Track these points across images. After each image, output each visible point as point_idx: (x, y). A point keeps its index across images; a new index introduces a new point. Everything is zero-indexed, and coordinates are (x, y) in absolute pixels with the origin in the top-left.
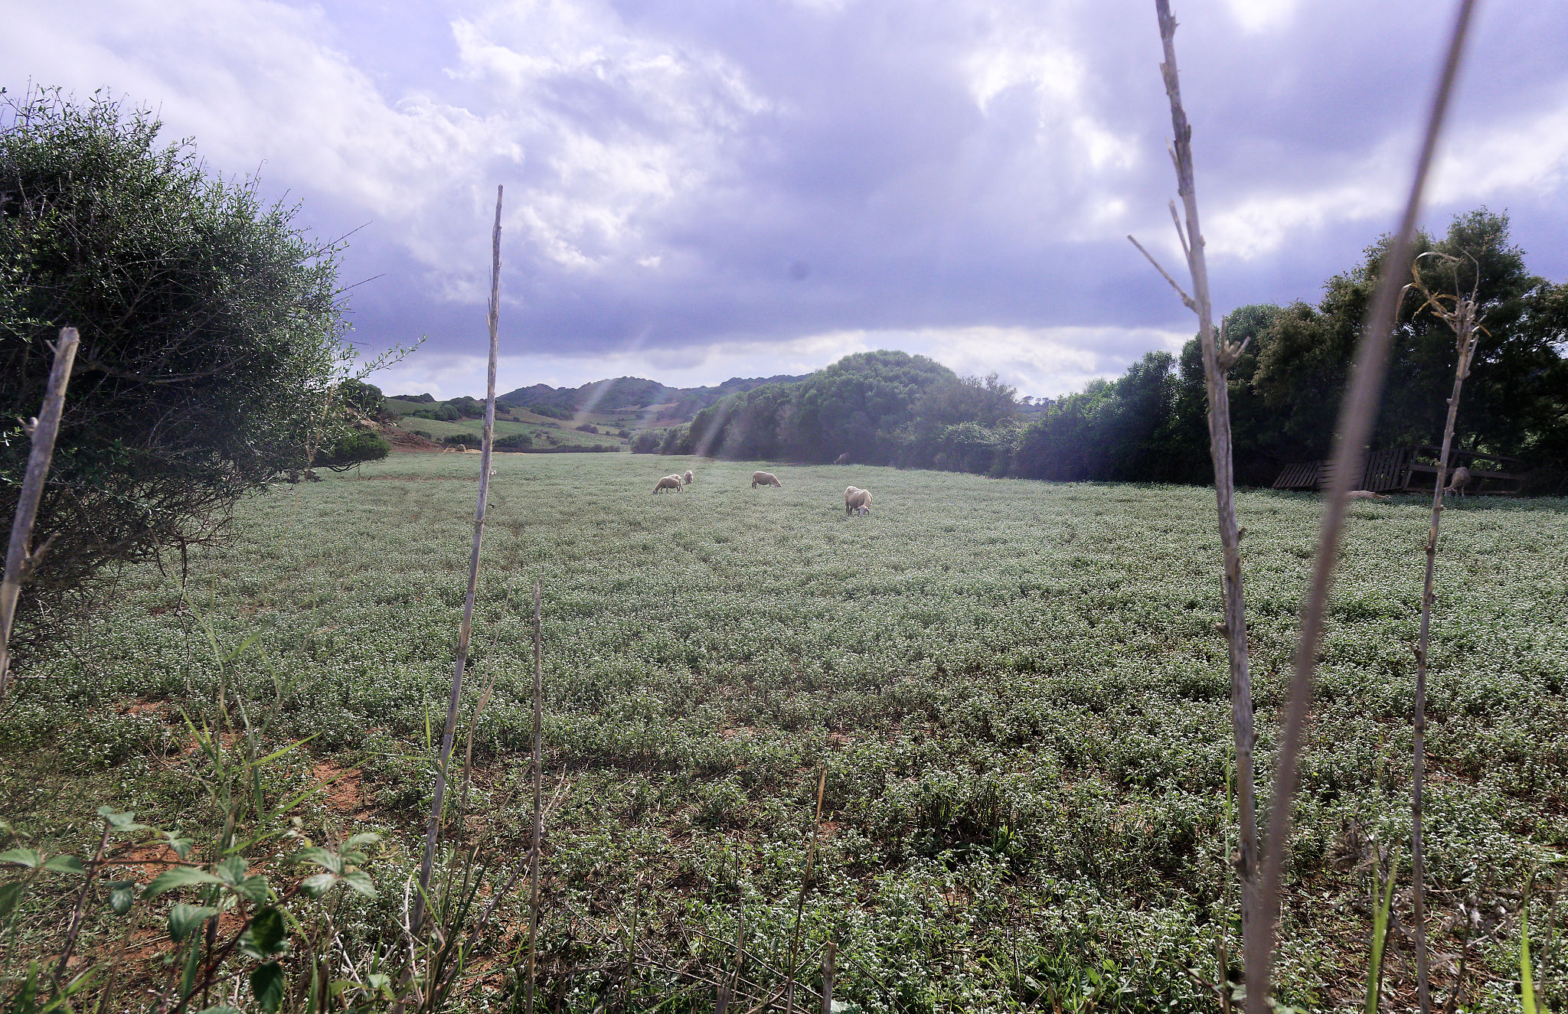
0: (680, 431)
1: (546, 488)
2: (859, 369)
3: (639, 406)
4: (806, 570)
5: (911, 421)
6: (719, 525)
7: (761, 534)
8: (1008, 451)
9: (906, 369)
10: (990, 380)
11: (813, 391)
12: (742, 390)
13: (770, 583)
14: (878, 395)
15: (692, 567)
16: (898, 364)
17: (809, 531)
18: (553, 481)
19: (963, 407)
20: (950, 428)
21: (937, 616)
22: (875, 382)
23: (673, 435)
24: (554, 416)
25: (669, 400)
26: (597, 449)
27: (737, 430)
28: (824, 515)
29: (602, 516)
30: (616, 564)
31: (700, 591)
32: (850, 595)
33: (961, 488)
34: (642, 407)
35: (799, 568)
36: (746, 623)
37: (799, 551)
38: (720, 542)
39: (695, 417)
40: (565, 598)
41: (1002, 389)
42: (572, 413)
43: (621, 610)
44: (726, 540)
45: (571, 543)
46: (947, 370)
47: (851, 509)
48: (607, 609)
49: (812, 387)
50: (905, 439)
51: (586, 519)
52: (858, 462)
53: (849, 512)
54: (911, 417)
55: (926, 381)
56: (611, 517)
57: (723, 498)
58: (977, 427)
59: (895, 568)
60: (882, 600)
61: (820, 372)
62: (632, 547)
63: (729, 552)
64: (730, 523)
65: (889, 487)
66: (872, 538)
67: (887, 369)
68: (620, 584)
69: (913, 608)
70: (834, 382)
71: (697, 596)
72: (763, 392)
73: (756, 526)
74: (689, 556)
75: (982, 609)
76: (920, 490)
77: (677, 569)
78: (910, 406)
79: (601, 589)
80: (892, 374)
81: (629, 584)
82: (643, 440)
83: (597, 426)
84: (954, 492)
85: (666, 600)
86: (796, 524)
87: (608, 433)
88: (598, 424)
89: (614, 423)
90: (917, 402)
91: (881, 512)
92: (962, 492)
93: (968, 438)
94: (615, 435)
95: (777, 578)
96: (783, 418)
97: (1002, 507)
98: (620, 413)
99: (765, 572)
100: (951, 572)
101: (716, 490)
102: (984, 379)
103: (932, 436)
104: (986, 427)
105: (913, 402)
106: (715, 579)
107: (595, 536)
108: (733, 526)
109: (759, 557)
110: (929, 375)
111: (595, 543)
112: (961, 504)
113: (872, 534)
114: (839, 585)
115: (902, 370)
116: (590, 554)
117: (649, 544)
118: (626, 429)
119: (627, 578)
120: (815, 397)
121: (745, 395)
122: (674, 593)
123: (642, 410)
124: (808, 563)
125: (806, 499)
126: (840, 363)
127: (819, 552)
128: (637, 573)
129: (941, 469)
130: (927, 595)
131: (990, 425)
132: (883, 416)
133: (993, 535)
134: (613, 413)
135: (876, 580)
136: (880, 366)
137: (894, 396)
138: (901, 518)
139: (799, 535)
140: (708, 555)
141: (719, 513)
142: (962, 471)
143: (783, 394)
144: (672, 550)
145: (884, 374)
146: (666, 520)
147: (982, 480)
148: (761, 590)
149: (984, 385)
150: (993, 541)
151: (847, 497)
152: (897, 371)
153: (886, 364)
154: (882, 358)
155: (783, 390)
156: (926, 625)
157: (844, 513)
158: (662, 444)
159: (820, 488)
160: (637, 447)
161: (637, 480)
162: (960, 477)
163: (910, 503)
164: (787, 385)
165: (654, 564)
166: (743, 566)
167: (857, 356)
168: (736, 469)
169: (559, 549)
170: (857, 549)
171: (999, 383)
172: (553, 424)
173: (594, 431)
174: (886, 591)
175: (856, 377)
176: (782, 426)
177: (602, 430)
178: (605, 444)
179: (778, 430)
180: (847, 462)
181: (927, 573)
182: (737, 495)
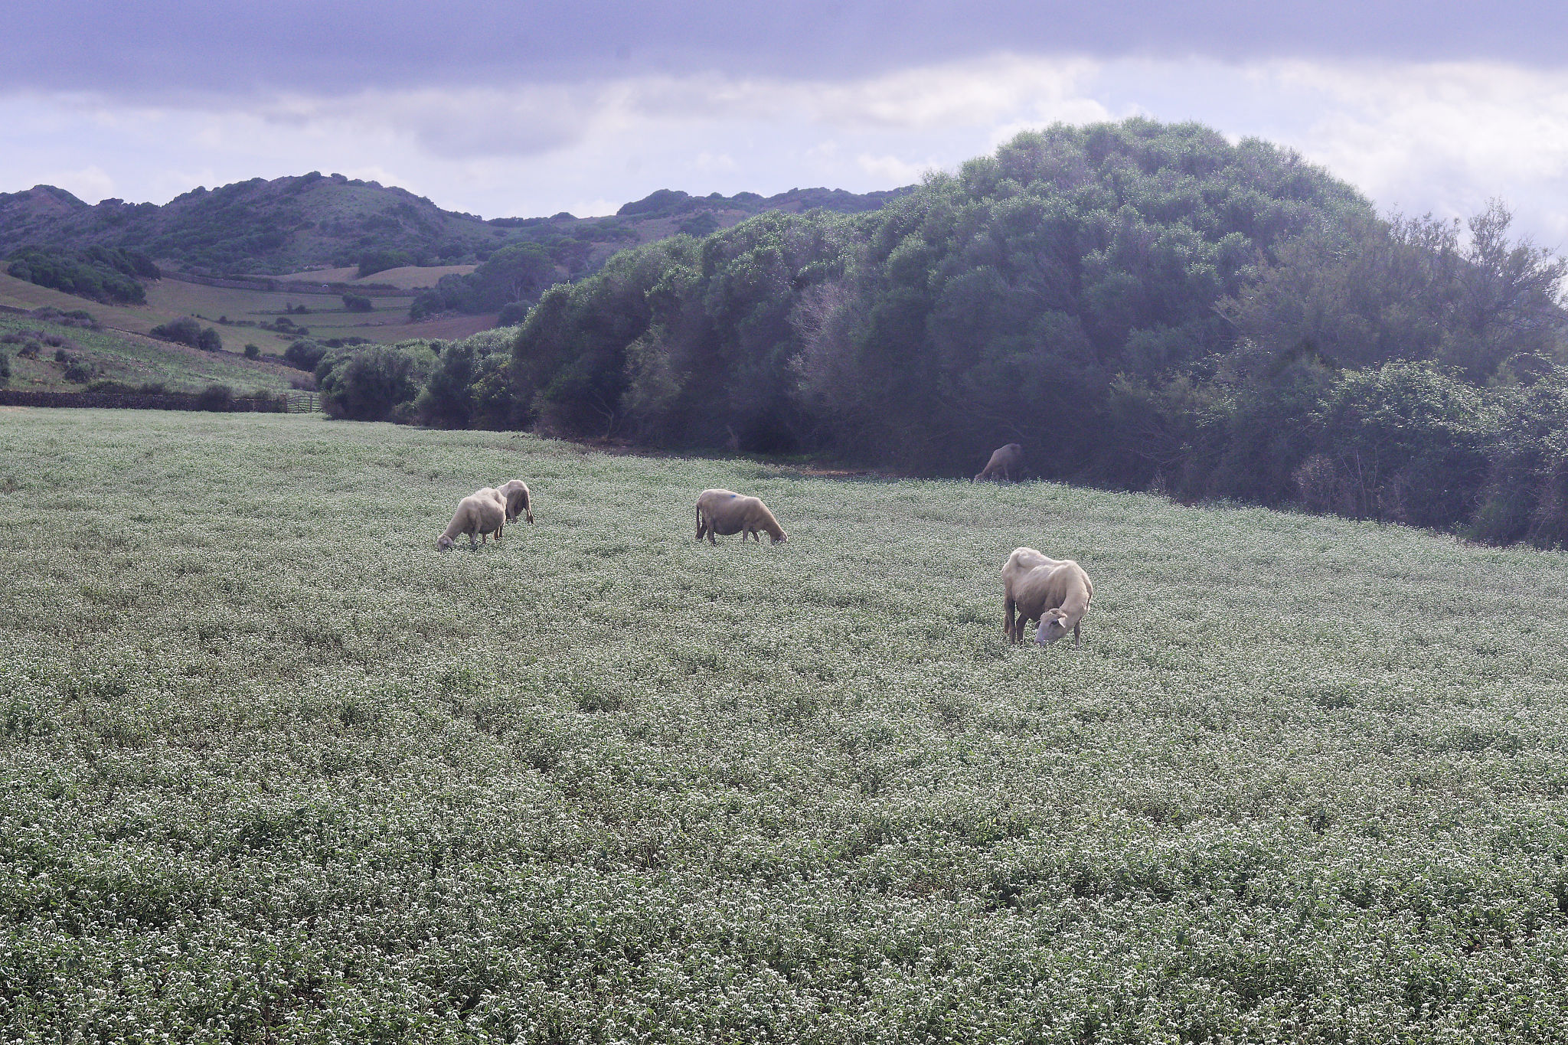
0: (484, 352)
1: (45, 515)
2: (1062, 178)
3: (354, 269)
4: (870, 807)
5: (1226, 348)
6: (593, 654)
7: (728, 689)
8: (1533, 458)
9: (1214, 184)
10: (1484, 230)
11: (913, 243)
12: (685, 229)
13: (749, 842)
14: (1121, 261)
15: (499, 783)
16: (1192, 165)
17: (882, 684)
18: (67, 495)
19: (1394, 313)
20: (1350, 376)
21: (1286, 974)
22: (1114, 222)
23: (459, 366)
24: (83, 288)
25: (452, 254)
26: (216, 401)
27: (664, 359)
28: (932, 636)
29: (218, 611)
30: (255, 762)
31: (520, 858)
32: (1005, 894)
33: (1377, 570)
34: (364, 273)
35: (844, 801)
36: (664, 968)
37: (849, 746)
38: (592, 709)
39: (532, 312)
40: (84, 863)
41: (1520, 259)
42: (140, 282)
43: (263, 908)
44: (613, 703)
45: (113, 691)
46: (1346, 194)
47: (1022, 622)
48: (215, 903)
49: (909, 230)
50: (1204, 406)
51: (166, 616)
52: (1050, 476)
53: (1015, 630)
54: (1225, 336)
55: (1279, 221)
56: (246, 616)
57: (609, 570)
58: (1435, 380)
59: (1157, 814)
60: (1107, 913)
61: (938, 184)
62: (307, 713)
63: (618, 741)
64: (628, 648)
65: (1143, 556)
66: (1085, 717)
67: (1154, 180)
68: (263, 827)
69: (1206, 943)
70: (983, 215)
71: (512, 877)
72: (752, 240)
73: (712, 664)
74: (492, 748)
75: (1433, 953)
76: (1247, 571)
77: (450, 788)
78: (1223, 303)
79: (199, 838)
80: (1169, 196)
81: (291, 828)
82: (362, 375)
83: (218, 328)
84: (1355, 581)
85: (409, 885)
86: (841, 659)
87: (251, 353)
88: (223, 321)
89: (272, 320)
90: (1245, 290)
91: (1118, 635)
92: (1380, 584)
93: (1405, 411)
94: (273, 358)
95: (771, 830)
96: (813, 324)
97: (1509, 635)
98: (294, 288)
99: (734, 808)
100: (1333, 836)
101: (589, 544)
102: (1464, 225)
103: (1288, 400)
104: (1464, 378)
105: (1233, 291)
106: (570, 826)
107: (192, 672)
108: (640, 657)
109: (718, 762)
110: (1290, 206)
111: (189, 695)
112: (1377, 620)
113: (1087, 704)
114: (973, 859)
115: (1203, 184)
116: (173, 727)
117: (364, 704)
118: (309, 341)
119: (285, 807)
120: (920, 260)
121: (696, 246)
122: (436, 862)
123: (367, 281)
124: (873, 784)
125: (877, 585)
126: (1005, 154)
127: (911, 752)
128: (322, 793)
129: (1316, 509)
130: (1254, 902)
131: (1478, 374)
132: (1133, 332)
133: (1477, 721)
134: (271, 287)
135: (1091, 848)
136: (1132, 171)
137: (1173, 267)
138: (1183, 656)
139: (850, 697)
140: (556, 746)
141: (598, 618)
142: (1382, 516)
143: (817, 247)
144: (436, 726)
145: (1145, 196)
146: (425, 631)
147: (1446, 546)
148: (717, 866)
149: (1465, 244)
150: (1474, 743)
151: (1009, 584)
152: (1186, 187)
153: (1151, 163)
154: (1140, 144)
155: (820, 233)
156: (1249, 997)
157: (997, 633)
158: (423, 391)
159: (923, 554)
160: (342, 400)
161: (336, 501)
162: (1375, 535)
163: (1211, 611)
164: (832, 221)
165: (375, 768)
166: (662, 787)
167: (1058, 136)
168: (658, 481)
169: (73, 709)
170: (1033, 750)
171: (1510, 240)
172: (80, 316)
173: (207, 342)
174: (1123, 885)
175: (1054, 203)
176: (811, 349)
177: (233, 341)
178: (241, 385)
179: (797, 362)
180: (1015, 473)
181: (1255, 833)
182: (654, 562)
